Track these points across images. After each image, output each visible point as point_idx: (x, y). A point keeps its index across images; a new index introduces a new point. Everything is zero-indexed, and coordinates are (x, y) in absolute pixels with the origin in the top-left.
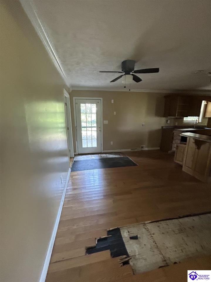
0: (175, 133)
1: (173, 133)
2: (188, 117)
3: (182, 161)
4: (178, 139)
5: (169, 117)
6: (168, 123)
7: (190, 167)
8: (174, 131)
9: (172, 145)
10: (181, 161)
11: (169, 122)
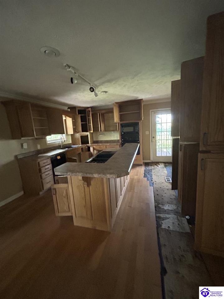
0: (41, 163)
1: (39, 163)
2: (52, 135)
3: (69, 210)
4: (49, 169)
5: (22, 138)
6: (25, 149)
7: (85, 215)
8: (39, 160)
9: (42, 181)
10: (68, 212)
11: (25, 146)
